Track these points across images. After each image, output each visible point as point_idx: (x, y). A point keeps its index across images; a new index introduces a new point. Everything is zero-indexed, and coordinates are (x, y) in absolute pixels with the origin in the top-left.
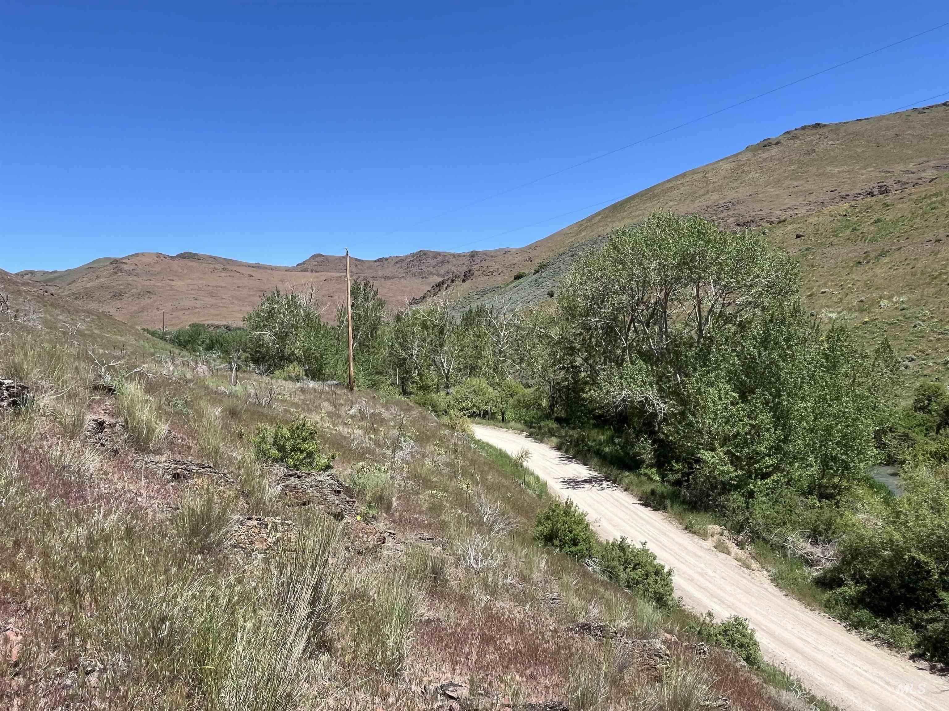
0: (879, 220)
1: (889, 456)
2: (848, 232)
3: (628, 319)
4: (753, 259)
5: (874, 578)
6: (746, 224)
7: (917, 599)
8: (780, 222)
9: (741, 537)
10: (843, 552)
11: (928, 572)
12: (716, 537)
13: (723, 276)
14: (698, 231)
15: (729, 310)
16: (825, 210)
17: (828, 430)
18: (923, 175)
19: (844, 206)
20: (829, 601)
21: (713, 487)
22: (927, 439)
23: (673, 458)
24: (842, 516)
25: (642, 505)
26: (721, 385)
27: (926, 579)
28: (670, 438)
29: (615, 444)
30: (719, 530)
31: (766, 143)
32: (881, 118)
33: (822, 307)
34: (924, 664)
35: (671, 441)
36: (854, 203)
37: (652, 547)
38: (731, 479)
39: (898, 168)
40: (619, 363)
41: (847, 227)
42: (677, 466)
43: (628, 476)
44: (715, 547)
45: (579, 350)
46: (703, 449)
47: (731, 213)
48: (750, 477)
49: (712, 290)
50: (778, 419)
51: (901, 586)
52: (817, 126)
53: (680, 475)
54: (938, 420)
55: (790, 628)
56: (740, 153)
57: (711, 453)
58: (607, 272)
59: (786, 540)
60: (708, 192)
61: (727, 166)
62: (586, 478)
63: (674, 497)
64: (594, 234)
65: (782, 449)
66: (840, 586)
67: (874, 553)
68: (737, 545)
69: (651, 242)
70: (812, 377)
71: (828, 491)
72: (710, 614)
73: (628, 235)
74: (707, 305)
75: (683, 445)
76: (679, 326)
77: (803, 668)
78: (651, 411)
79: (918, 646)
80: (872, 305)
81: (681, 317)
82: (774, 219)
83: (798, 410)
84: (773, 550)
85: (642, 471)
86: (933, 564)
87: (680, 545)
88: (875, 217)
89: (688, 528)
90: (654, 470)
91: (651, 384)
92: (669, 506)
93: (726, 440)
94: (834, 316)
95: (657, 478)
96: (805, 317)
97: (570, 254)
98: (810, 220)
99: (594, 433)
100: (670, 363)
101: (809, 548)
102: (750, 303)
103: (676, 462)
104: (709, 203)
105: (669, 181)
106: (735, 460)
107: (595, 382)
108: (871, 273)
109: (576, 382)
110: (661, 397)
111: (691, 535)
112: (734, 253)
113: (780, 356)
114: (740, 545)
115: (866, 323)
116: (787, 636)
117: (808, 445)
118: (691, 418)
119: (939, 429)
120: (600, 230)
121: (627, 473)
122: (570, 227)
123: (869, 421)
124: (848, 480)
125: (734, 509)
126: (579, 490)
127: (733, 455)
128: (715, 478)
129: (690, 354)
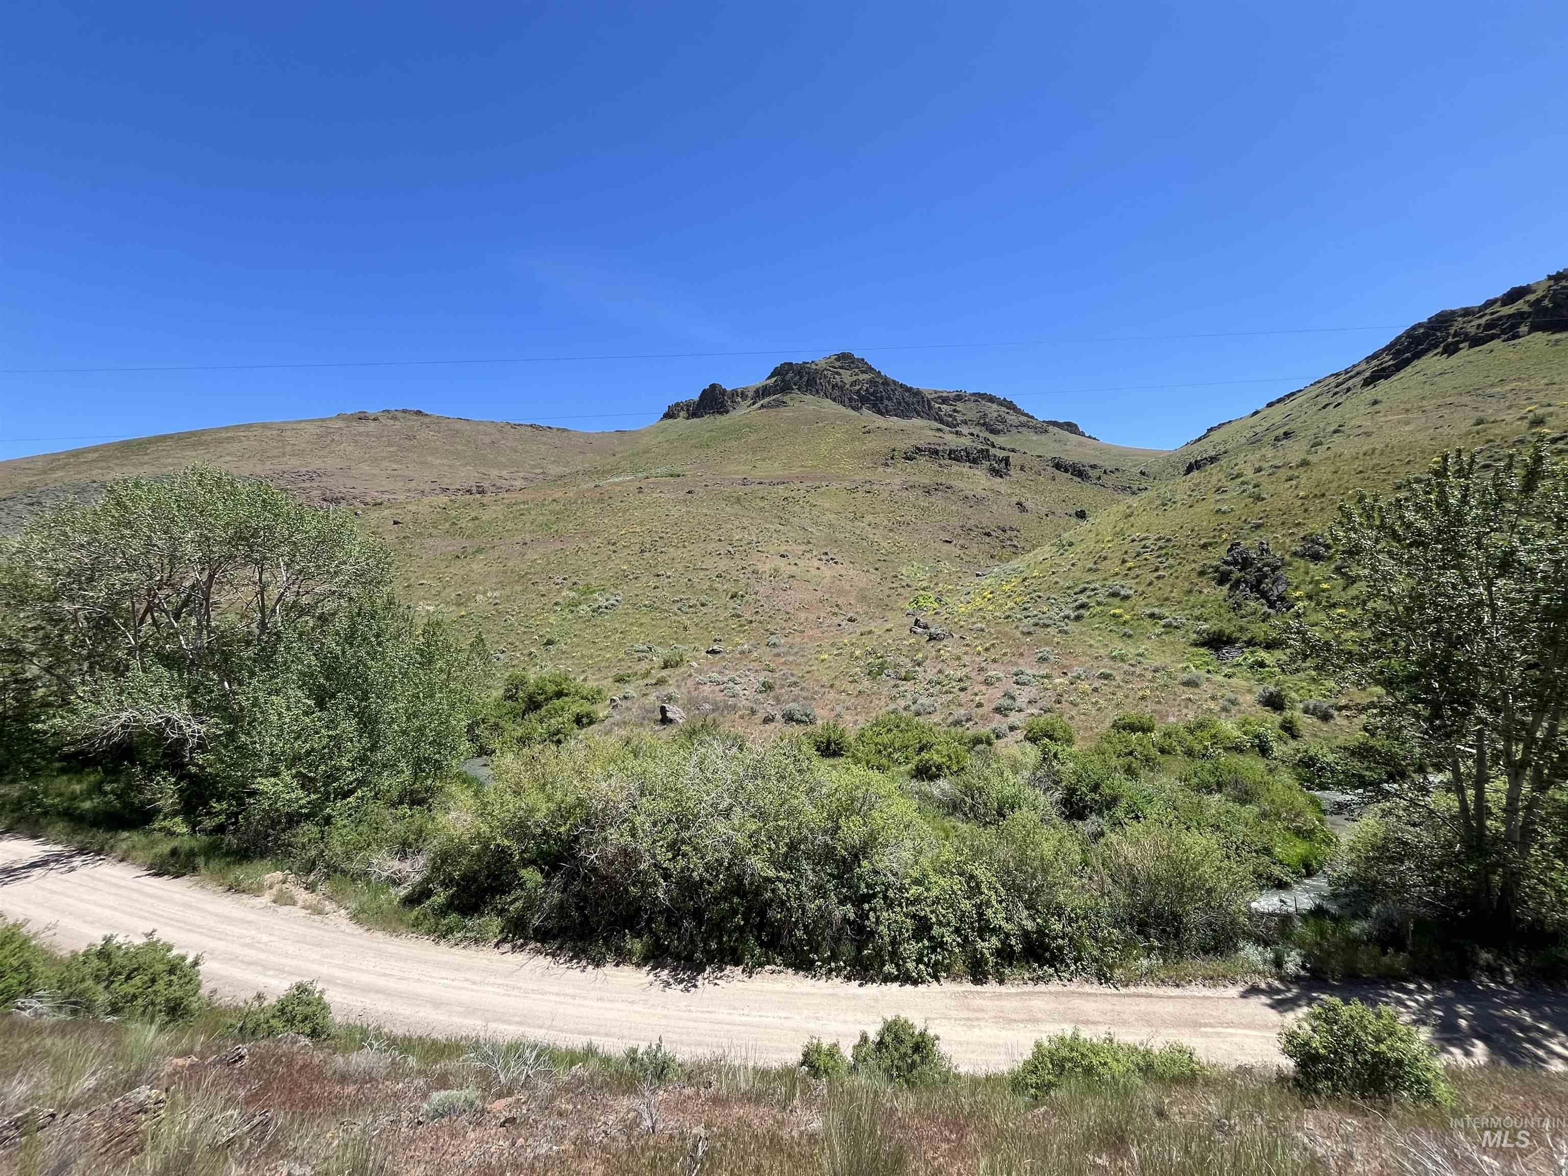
0: (476, 518)
1: (481, 747)
2: (447, 525)
3: (142, 607)
4: (338, 544)
5: (463, 877)
6: (336, 501)
7: (502, 885)
8: (375, 505)
9: (312, 877)
10: (433, 859)
11: (511, 855)
12: (276, 887)
13: (298, 558)
14: (264, 501)
15: (305, 600)
16: (426, 500)
17: (421, 730)
18: (514, 483)
19: (443, 499)
20: (417, 918)
21: (274, 823)
22: (514, 726)
23: (212, 796)
24: (433, 819)
25: (155, 875)
26: (290, 692)
27: (509, 862)
28: (208, 770)
29: (105, 794)
30: (281, 878)
31: (362, 415)
32: (479, 423)
33: (419, 599)
34: (507, 946)
35: (210, 774)
36: (453, 497)
37: (165, 935)
38: (301, 807)
39: (495, 472)
40: (120, 670)
41: (446, 520)
42: (216, 806)
43: (127, 838)
44: (275, 902)
45: (33, 654)
46: (260, 776)
47: (315, 485)
48: (328, 799)
49: (283, 575)
50: (365, 725)
51: (488, 877)
52: (419, 413)
53: (223, 817)
54: (523, 706)
55: (371, 968)
56: (330, 419)
57: (273, 780)
58: (102, 537)
59: (370, 864)
60: (284, 454)
61: (312, 429)
62: (36, 859)
63: (212, 851)
64: (83, 479)
65: (369, 759)
66: (429, 897)
67: (462, 851)
68: (306, 889)
69: (188, 505)
70: (405, 675)
71: (420, 796)
72: (259, 997)
73: (146, 488)
74: (273, 593)
75: (230, 776)
76: (231, 617)
77: (385, 1009)
78: (175, 736)
79: (502, 931)
80: (468, 600)
81: (236, 605)
82: (369, 500)
83: (388, 713)
84: (354, 880)
85: (156, 825)
86: (515, 847)
87: (217, 915)
88: (473, 514)
89: (234, 888)
90: (178, 819)
91: (177, 699)
92: (202, 865)
93: (296, 759)
94: (431, 609)
95: (183, 829)
96: (401, 610)
97: (26, 501)
98: (409, 507)
99: (61, 783)
100: (214, 667)
101: (396, 865)
102: (334, 592)
103: (218, 801)
104: (286, 468)
105: (227, 429)
106: (306, 783)
107: (66, 703)
108: (468, 568)
109: (24, 706)
110: (194, 715)
111: (237, 896)
112: (314, 534)
113: (368, 653)
114: (311, 888)
115: (463, 616)
116: (366, 978)
117: (400, 749)
118: (243, 738)
119: (524, 714)
120: (94, 473)
121: (126, 834)
122: (32, 460)
123: (462, 716)
124: (441, 779)
125: (303, 844)
126: (18, 883)
127: (304, 776)
128: (277, 810)
129: (245, 655)
